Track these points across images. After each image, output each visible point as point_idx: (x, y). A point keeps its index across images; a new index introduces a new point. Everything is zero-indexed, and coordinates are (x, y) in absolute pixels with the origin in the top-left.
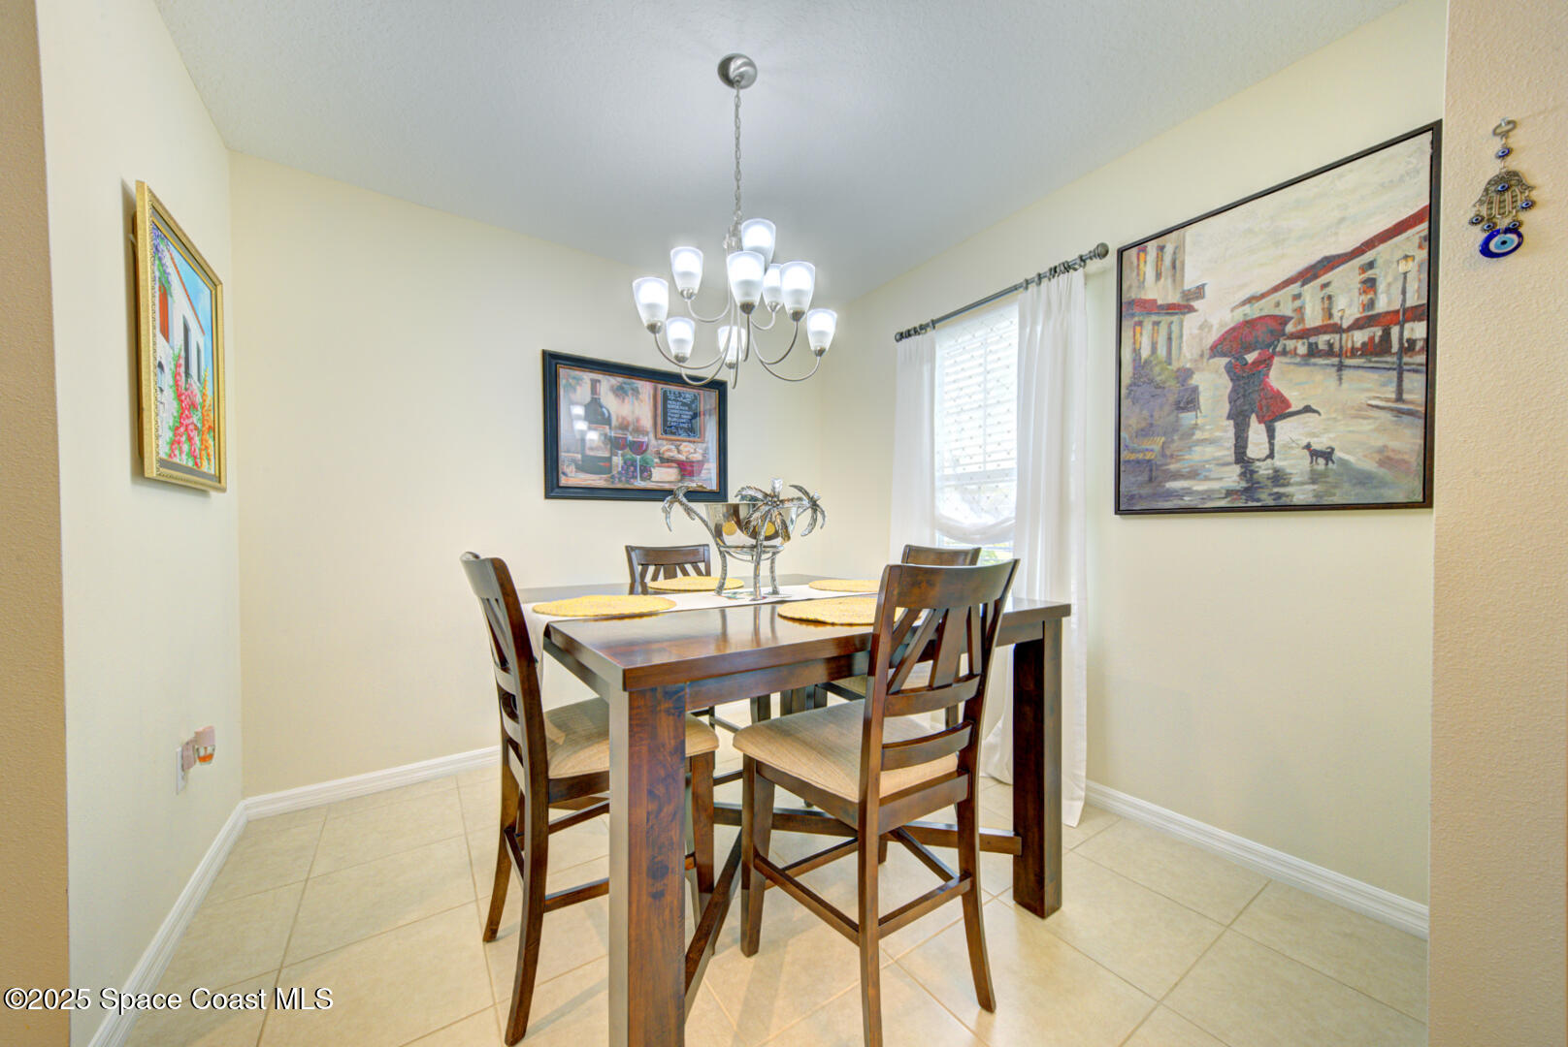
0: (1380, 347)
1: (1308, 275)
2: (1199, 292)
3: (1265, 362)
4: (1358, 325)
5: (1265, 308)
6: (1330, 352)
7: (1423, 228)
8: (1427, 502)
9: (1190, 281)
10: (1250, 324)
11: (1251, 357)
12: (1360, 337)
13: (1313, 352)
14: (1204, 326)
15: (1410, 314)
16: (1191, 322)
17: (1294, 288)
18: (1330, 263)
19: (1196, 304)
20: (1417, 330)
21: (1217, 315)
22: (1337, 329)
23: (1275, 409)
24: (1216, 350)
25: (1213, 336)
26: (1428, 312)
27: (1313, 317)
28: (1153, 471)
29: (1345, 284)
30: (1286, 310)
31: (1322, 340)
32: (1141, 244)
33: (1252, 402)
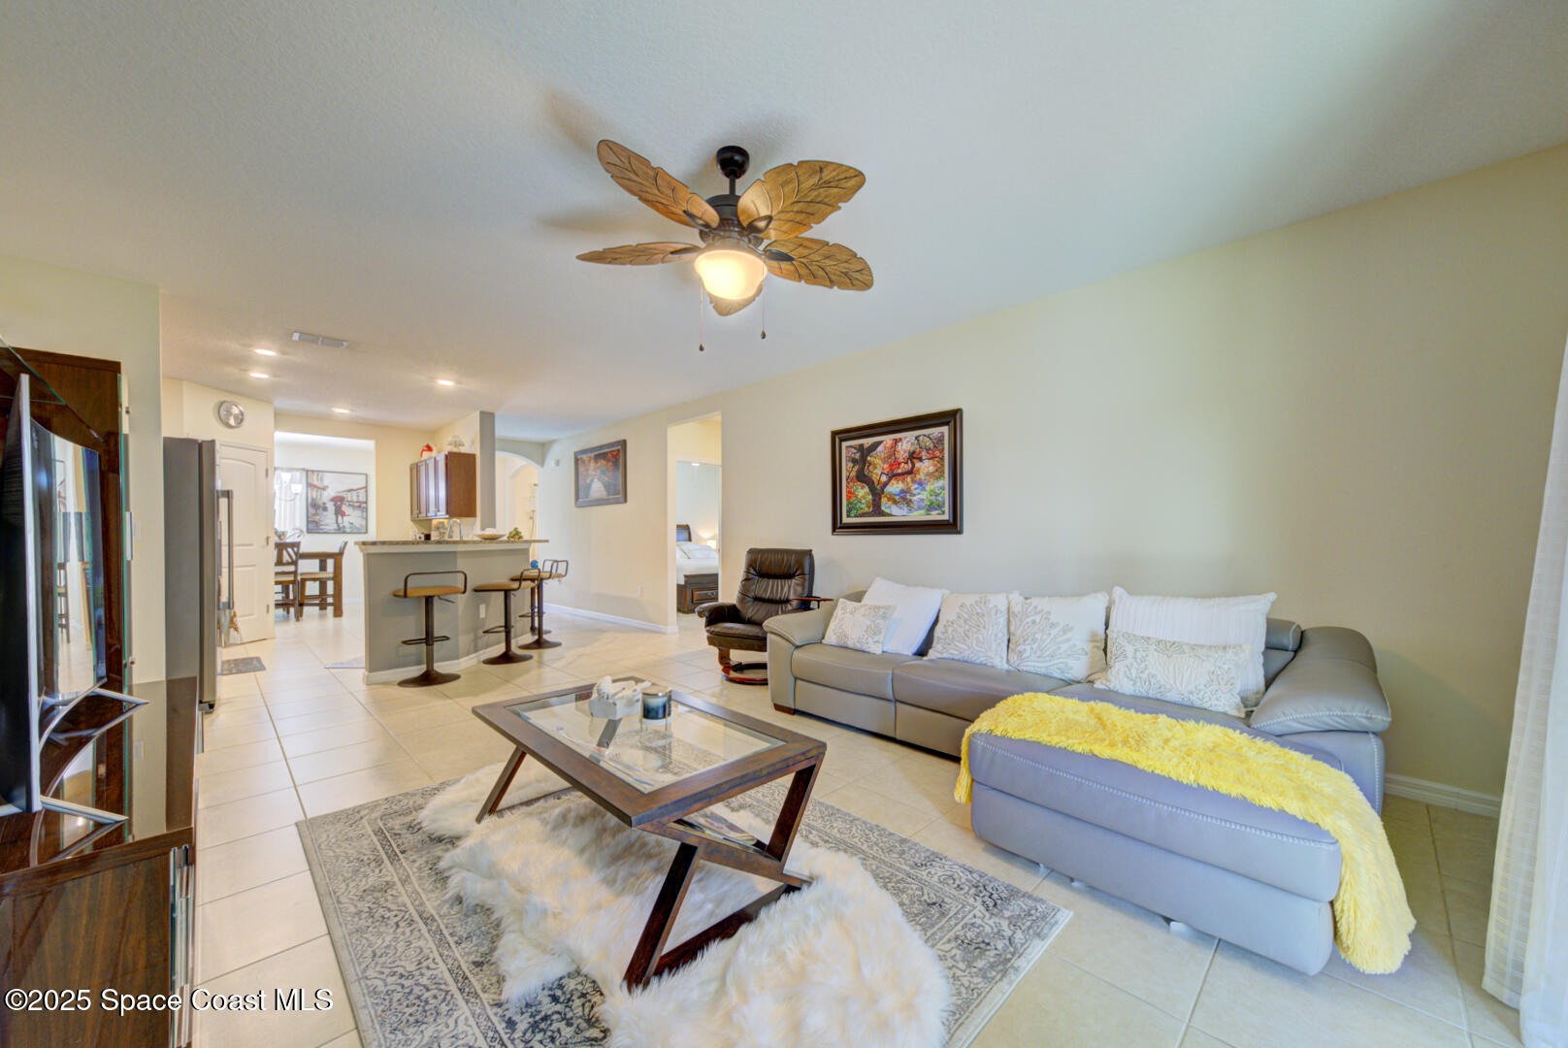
0: (359, 507)
1: (349, 491)
2: (327, 487)
3: (342, 504)
4: (356, 502)
8: (367, 533)
9: (326, 483)
10: (338, 497)
11: (339, 503)
12: (356, 504)
13: (349, 505)
15: (363, 502)
16: (325, 493)
18: (352, 490)
19: (327, 490)
20: (364, 505)
22: (353, 502)
23: (343, 514)
25: (331, 497)
26: (366, 503)
28: (317, 523)
29: (354, 493)
32: (313, 471)
33: (339, 512)
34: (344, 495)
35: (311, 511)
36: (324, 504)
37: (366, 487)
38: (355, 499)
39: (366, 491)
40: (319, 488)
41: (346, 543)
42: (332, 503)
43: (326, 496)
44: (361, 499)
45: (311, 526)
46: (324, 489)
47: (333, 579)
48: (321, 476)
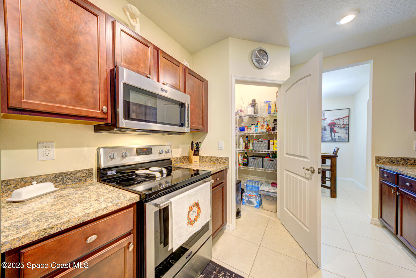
0: (344, 127)
1: (338, 119)
2: (327, 118)
3: (334, 127)
4: (343, 125)
5: (334, 122)
6: (340, 127)
7: (348, 117)
8: (348, 142)
9: (326, 117)
10: (332, 123)
11: (332, 126)
12: (343, 126)
13: (338, 127)
14: (327, 122)
15: (347, 125)
16: (325, 122)
17: (337, 120)
18: (340, 118)
19: (326, 120)
20: (348, 126)
21: (328, 121)
22: (341, 125)
23: (335, 132)
24: (328, 125)
25: (328, 124)
26: (349, 125)
27: (338, 124)
29: (341, 120)
30: (336, 122)
31: (339, 126)
33: (332, 131)
36: (325, 127)
37: (349, 116)
38: (342, 123)
39: (349, 118)
40: (322, 119)
41: (338, 149)
42: (329, 126)
43: (326, 124)
44: (345, 123)
46: (325, 119)
47: (330, 170)
48: (324, 113)
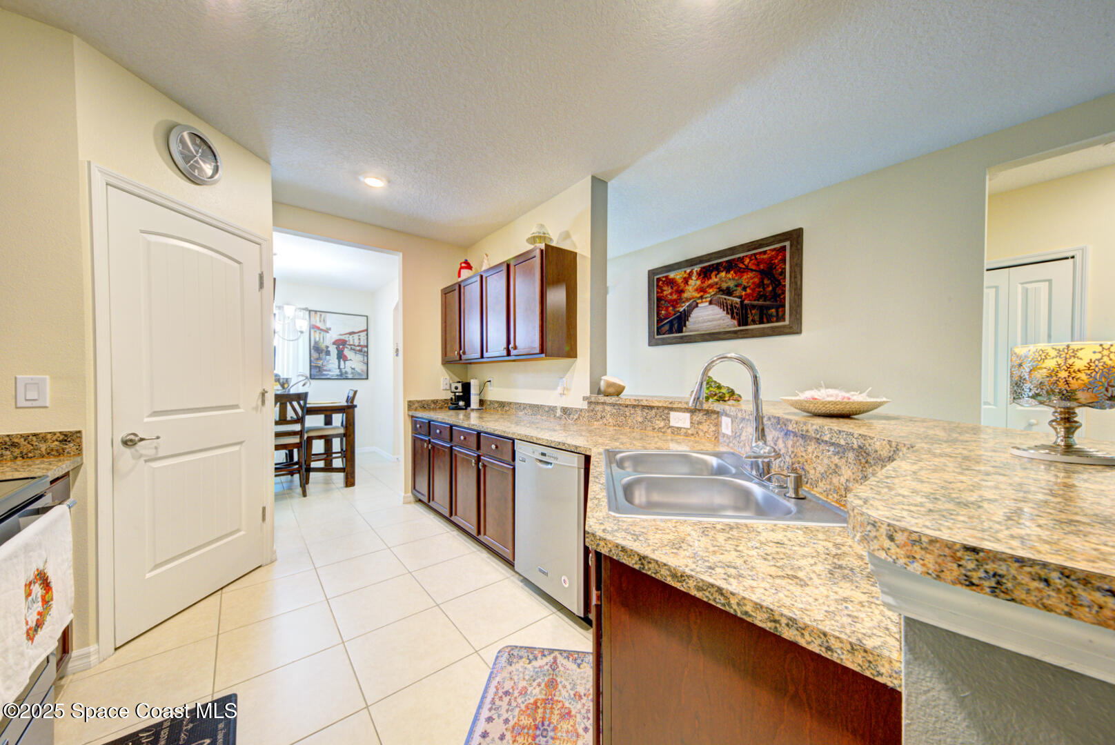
0: (361, 351)
1: (350, 334)
2: (330, 329)
3: (344, 348)
4: (358, 346)
5: (343, 337)
6: (354, 350)
7: (366, 333)
8: (367, 379)
9: (328, 326)
11: (341, 347)
12: (358, 348)
13: (351, 349)
14: (331, 337)
15: (365, 346)
16: (328, 336)
17: (348, 335)
18: (354, 333)
19: (330, 332)
20: (366, 349)
21: (333, 335)
22: (354, 345)
23: (345, 359)
24: (334, 343)
25: (333, 340)
26: (367, 346)
27: (351, 343)
28: (319, 368)
29: (356, 336)
30: (347, 339)
31: (353, 347)
32: (316, 312)
33: (341, 356)
34: (346, 338)
35: (315, 355)
36: (327, 347)
37: (367, 330)
38: (356, 343)
39: (367, 335)
40: (322, 330)
41: (355, 392)
42: (335, 346)
43: (328, 340)
44: (362, 343)
45: (314, 371)
46: (327, 331)
48: (325, 317)
